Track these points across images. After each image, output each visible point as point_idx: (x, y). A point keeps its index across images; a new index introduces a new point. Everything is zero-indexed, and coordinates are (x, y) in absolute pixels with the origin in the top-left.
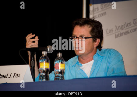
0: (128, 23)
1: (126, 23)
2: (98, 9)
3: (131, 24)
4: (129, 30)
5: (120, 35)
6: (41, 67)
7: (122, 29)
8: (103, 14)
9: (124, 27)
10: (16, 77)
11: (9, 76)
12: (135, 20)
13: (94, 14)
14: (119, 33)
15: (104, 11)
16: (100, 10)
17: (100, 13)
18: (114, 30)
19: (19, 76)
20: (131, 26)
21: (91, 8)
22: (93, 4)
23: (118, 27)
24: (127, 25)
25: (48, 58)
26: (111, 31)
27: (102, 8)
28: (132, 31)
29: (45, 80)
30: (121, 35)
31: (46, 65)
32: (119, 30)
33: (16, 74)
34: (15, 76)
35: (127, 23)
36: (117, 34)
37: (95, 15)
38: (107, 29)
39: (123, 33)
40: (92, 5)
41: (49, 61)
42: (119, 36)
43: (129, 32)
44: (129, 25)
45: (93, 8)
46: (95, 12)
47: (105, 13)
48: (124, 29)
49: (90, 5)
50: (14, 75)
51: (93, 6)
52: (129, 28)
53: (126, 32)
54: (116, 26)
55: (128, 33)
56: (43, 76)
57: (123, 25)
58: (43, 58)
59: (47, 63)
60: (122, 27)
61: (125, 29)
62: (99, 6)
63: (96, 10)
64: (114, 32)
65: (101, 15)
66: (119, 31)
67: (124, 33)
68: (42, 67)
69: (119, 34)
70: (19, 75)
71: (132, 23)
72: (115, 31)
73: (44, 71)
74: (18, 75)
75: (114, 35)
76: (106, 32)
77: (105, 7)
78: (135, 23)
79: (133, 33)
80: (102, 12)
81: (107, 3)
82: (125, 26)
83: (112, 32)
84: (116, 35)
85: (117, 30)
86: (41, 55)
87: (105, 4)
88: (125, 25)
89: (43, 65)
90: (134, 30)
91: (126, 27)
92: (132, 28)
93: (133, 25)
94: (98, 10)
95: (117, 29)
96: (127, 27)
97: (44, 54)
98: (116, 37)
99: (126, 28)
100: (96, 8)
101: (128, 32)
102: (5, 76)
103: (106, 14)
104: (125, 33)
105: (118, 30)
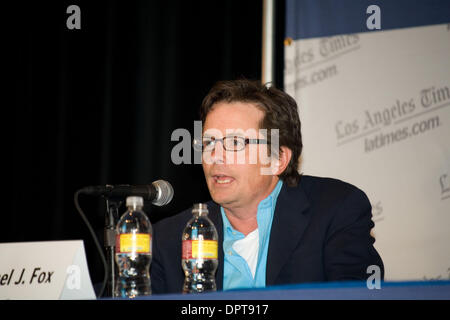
0: (405, 104)
1: (398, 103)
2: (311, 55)
3: (414, 106)
4: (409, 124)
5: (379, 143)
6: (122, 250)
7: (387, 123)
8: (325, 73)
9: (394, 117)
10: (39, 281)
11: (16, 278)
12: (425, 91)
13: (297, 72)
14: (378, 133)
15: (329, 64)
16: (318, 57)
17: (317, 69)
18: (361, 123)
19: (49, 279)
20: (416, 111)
21: (290, 51)
22: (297, 38)
23: (375, 115)
24: (403, 108)
25: (147, 218)
26: (353, 127)
27: (324, 52)
28: (417, 129)
30: (383, 144)
31: (139, 242)
32: (375, 127)
33: (38, 273)
34: (35, 279)
35: (401, 103)
36: (371, 137)
37: (302, 75)
38: (340, 123)
39: (388, 136)
40: (294, 43)
41: (150, 230)
42: (377, 147)
43: (410, 131)
44: (407, 109)
45: (297, 52)
46: (302, 66)
47: (332, 70)
48: (393, 121)
49: (286, 43)
50: (34, 275)
51: (297, 46)
52: (410, 118)
53: (400, 132)
55: (407, 134)
57: (389, 108)
58: (128, 217)
59: (142, 236)
60: (386, 117)
61: (396, 123)
62: (312, 45)
63: (306, 58)
64: (360, 132)
65: (322, 75)
66: (378, 130)
67: (392, 134)
68: (127, 250)
69: (376, 139)
70: (50, 275)
71: (417, 103)
72: (366, 128)
74: (44, 274)
75: (360, 143)
76: (338, 131)
77: (333, 51)
78: (425, 101)
79: (420, 134)
80: (324, 67)
81: (339, 37)
82: (396, 113)
83: (355, 132)
84: (366, 141)
85: (369, 125)
86: (124, 208)
87: (335, 38)
88: (395, 108)
89: (130, 242)
90: (423, 127)
91: (400, 113)
92: (419, 120)
93: (419, 108)
94: (310, 60)
95: (370, 121)
96: (403, 117)
97: (132, 207)
98: (367, 149)
99: (398, 118)
100: (304, 54)
101: (404, 133)
102: (2, 280)
103: (336, 72)
104: (394, 137)
105: (372, 124)
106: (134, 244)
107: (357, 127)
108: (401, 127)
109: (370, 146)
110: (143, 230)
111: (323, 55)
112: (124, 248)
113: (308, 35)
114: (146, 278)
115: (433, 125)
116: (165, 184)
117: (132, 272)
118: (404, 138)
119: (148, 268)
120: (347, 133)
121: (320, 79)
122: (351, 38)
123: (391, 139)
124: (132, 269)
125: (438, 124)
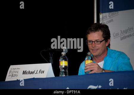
1: (129, 28)
2: (106, 17)
7: (126, 33)
8: (110, 21)
9: (128, 31)
10: (41, 73)
11: (35, 72)
13: (103, 21)
16: (108, 17)
17: (108, 20)
19: (43, 73)
20: (133, 30)
21: (101, 16)
23: (123, 31)
25: (67, 57)
26: (117, 34)
29: (64, 75)
30: (125, 38)
32: (123, 34)
33: (41, 71)
34: (40, 73)
38: (114, 33)
39: (126, 36)
40: (102, 14)
41: (68, 60)
43: (132, 35)
44: (131, 29)
45: (103, 16)
46: (104, 19)
47: (112, 20)
48: (128, 32)
49: (100, 14)
50: (40, 72)
52: (132, 32)
53: (130, 35)
54: (121, 31)
56: (63, 72)
58: (62, 57)
59: (65, 62)
60: (126, 31)
62: (107, 14)
65: (109, 22)
69: (124, 37)
70: (44, 71)
72: (121, 34)
73: (63, 68)
76: (114, 35)
77: (112, 15)
80: (110, 20)
81: (113, 12)
82: (128, 30)
84: (121, 38)
85: (122, 34)
86: (61, 55)
87: (112, 13)
89: (63, 63)
96: (130, 31)
98: (121, 39)
101: (131, 35)
102: (32, 73)
103: (113, 21)
104: (128, 36)
107: (119, 34)
108: (130, 34)
110: (65, 60)
112: (61, 64)
113: (105, 12)
117: (63, 70)
118: (130, 37)
119: (67, 69)
121: (109, 23)
122: (117, 13)
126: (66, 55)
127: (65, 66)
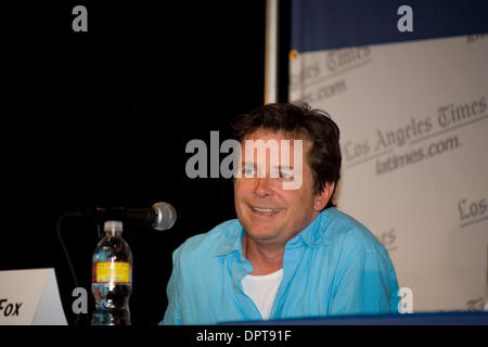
0: (420, 123)
1: (413, 121)
2: (317, 69)
3: (430, 125)
4: (425, 145)
5: (392, 165)
6: (98, 280)
7: (401, 143)
8: (333, 89)
9: (408, 136)
10: (6, 314)
12: (443, 109)
13: (303, 88)
14: (391, 155)
15: (337, 79)
16: (325, 72)
17: (325, 84)
18: (372, 145)
19: (17, 312)
20: (432, 131)
21: (296, 63)
22: (302, 50)
23: (388, 135)
24: (418, 127)
25: (127, 245)
26: (364, 147)
27: (332, 65)
28: (433, 150)
30: (396, 166)
31: (118, 272)
32: (389, 148)
33: (5, 305)
34: (2, 311)
35: (417, 121)
36: (383, 159)
37: (308, 91)
38: (350, 143)
39: (402, 158)
40: (299, 56)
41: (130, 257)
42: (390, 169)
43: (425, 152)
44: (423, 128)
45: (303, 65)
46: (308, 81)
47: (341, 86)
48: (407, 141)
49: (292, 56)
51: (303, 60)
52: (426, 138)
53: (415, 154)
54: (379, 133)
55: (422, 156)
57: (404, 126)
58: (106, 244)
59: (120, 264)
60: (399, 137)
61: (412, 143)
62: (321, 57)
63: (312, 73)
64: (372, 153)
65: (329, 91)
66: (391, 150)
67: (406, 156)
68: (104, 280)
69: (389, 161)
70: (17, 307)
71: (434, 122)
72: (377, 149)
73: (110, 295)
74: (12, 305)
75: (372, 165)
76: (346, 151)
77: (341, 63)
78: (443, 120)
79: (437, 156)
80: (331, 82)
82: (411, 132)
83: (366, 153)
84: (378, 163)
85: (381, 147)
87: (343, 51)
88: (408, 128)
90: (440, 148)
91: (415, 133)
92: (436, 140)
93: (436, 127)
94: (316, 75)
95: (383, 141)
96: (419, 136)
97: (110, 233)
98: (379, 172)
99: (413, 138)
100: (310, 68)
101: (419, 155)
103: (345, 88)
104: (409, 159)
105: (385, 145)
106: (112, 273)
107: (368, 148)
108: (416, 147)
109: (382, 168)
110: (121, 258)
111: (330, 69)
112: (100, 277)
113: (314, 48)
114: (125, 310)
115: (452, 146)
116: (167, 206)
117: (109, 304)
118: (419, 160)
119: (127, 299)
120: (357, 155)
121: (327, 95)
122: (362, 51)
123: (405, 160)
124: (109, 301)
125: (457, 145)
126: (123, 234)
127: (118, 286)
